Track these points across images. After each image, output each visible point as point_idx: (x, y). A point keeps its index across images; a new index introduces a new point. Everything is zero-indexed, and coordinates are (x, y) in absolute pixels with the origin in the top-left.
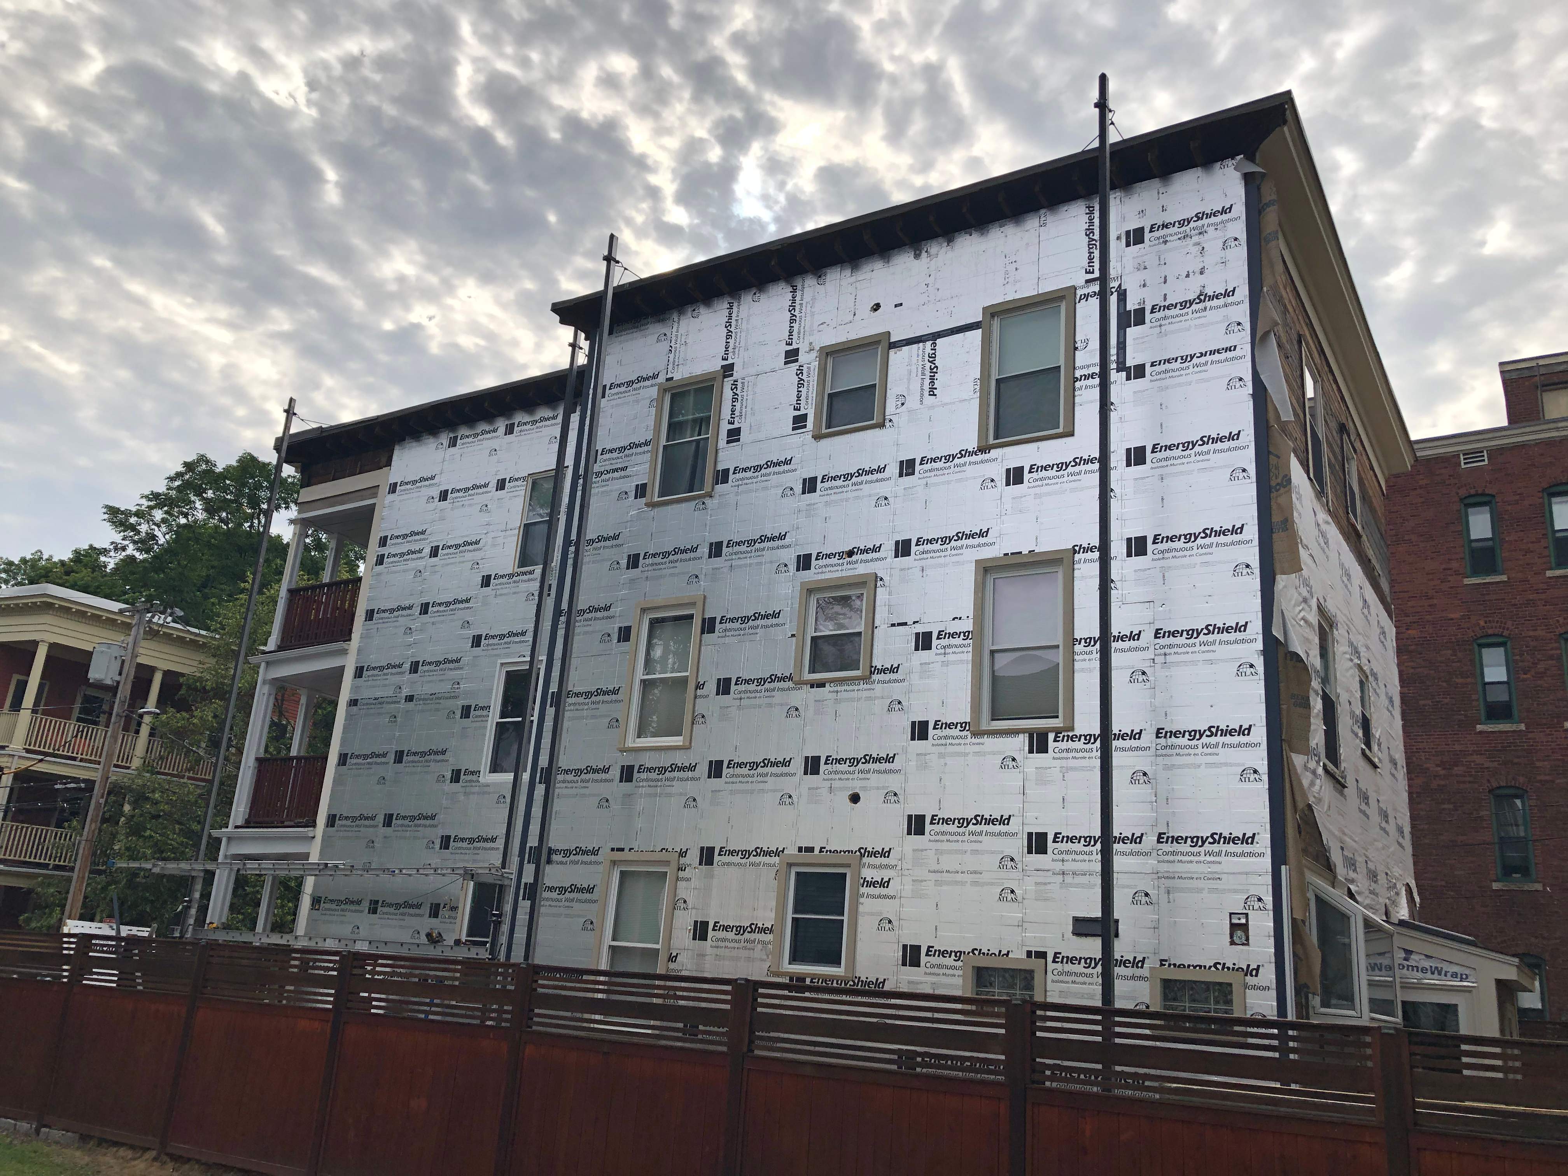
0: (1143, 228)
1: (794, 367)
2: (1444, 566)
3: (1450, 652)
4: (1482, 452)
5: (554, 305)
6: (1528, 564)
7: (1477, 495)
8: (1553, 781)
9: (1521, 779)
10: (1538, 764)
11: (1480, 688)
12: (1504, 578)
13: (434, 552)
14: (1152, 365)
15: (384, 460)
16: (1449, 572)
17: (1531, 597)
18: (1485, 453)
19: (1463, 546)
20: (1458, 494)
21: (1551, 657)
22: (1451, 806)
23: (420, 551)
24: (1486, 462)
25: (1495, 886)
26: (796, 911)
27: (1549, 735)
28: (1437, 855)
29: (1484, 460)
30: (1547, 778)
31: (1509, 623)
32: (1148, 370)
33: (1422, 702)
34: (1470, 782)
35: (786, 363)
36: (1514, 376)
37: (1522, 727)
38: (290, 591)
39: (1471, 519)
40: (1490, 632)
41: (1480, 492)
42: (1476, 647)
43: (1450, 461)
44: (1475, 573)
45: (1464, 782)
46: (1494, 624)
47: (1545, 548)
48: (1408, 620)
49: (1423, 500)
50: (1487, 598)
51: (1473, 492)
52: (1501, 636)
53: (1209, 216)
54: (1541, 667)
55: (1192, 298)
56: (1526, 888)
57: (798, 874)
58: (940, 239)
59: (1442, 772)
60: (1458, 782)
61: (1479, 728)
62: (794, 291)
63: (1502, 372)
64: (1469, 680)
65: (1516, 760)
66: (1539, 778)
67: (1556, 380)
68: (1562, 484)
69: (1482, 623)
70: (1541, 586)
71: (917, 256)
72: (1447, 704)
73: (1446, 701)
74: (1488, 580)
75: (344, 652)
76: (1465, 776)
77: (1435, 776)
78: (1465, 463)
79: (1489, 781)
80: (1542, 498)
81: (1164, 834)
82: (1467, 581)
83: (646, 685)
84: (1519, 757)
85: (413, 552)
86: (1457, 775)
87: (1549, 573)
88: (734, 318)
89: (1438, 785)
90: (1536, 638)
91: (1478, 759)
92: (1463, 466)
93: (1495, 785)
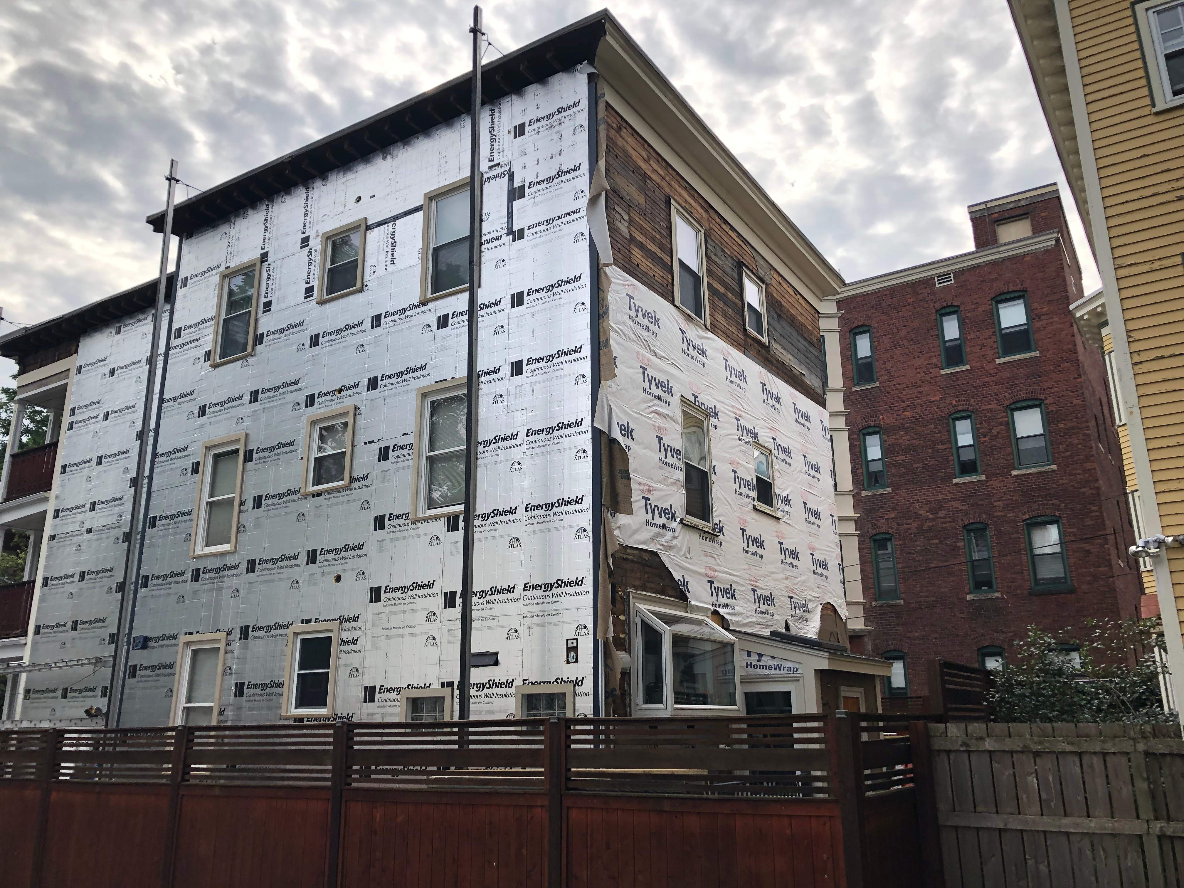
0: (524, 123)
1: (306, 249)
2: (927, 362)
3: (933, 426)
4: (950, 274)
5: (148, 217)
6: (983, 356)
7: (948, 306)
8: (1005, 516)
9: (984, 516)
10: (995, 504)
11: (954, 451)
12: (968, 367)
13: (106, 417)
14: (529, 229)
15: (73, 348)
16: (930, 366)
17: (986, 380)
18: (952, 275)
19: (939, 346)
20: (934, 307)
21: (1001, 424)
22: (937, 541)
23: (97, 417)
24: (953, 282)
25: (969, 597)
26: (301, 668)
27: (1001, 481)
28: (929, 578)
29: (951, 280)
30: (1001, 514)
31: (972, 401)
32: (526, 232)
33: (915, 466)
34: (950, 522)
35: (302, 248)
36: (978, 215)
37: (984, 477)
38: (12, 456)
39: (945, 325)
40: (960, 408)
41: (949, 304)
42: (951, 421)
43: (927, 282)
44: (949, 365)
45: (945, 523)
46: (962, 403)
47: (994, 342)
48: (905, 404)
49: (911, 313)
50: (956, 383)
51: (944, 304)
52: (967, 410)
53: (565, 110)
54: (995, 432)
55: (553, 174)
56: (990, 596)
57: (303, 640)
58: (399, 144)
59: (931, 516)
60: (942, 523)
61: (955, 481)
62: (307, 192)
63: (970, 213)
64: (946, 446)
65: (980, 503)
66: (996, 514)
67: (1007, 216)
68: (1004, 293)
69: (954, 403)
70: (992, 371)
71: (385, 158)
72: (932, 465)
73: (931, 463)
74: (957, 369)
75: (46, 499)
76: (946, 518)
77: (926, 520)
78: (939, 284)
79: (962, 520)
80: (992, 304)
81: (528, 583)
82: (943, 372)
83: (210, 504)
84: (982, 500)
85: (92, 418)
86: (941, 518)
87: (998, 361)
88: (269, 216)
89: (928, 526)
90: (991, 410)
91: (955, 504)
92: (937, 286)
93: (966, 522)
